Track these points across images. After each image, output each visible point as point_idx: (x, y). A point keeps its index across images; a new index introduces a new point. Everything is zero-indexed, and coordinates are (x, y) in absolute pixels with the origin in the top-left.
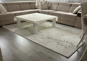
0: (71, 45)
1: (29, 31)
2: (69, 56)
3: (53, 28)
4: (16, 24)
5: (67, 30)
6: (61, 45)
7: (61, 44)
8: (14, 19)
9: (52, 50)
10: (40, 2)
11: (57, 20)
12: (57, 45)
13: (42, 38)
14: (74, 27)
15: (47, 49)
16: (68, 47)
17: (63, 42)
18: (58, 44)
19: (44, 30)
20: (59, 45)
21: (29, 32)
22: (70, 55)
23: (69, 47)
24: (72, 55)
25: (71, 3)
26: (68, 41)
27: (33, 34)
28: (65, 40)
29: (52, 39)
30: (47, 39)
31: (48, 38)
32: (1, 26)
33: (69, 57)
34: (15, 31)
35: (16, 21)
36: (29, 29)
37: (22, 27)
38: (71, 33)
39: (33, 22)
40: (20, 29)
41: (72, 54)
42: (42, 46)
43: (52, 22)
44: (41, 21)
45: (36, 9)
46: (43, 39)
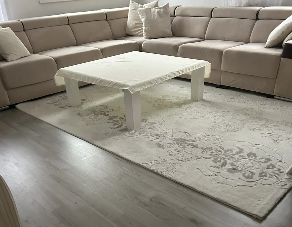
0: (268, 167)
1: (111, 118)
2: (265, 212)
3: (195, 104)
4: (62, 95)
5: (247, 109)
6: (230, 171)
7: (228, 166)
8: (56, 77)
9: (199, 189)
10: (142, 12)
11: (207, 73)
12: (216, 170)
13: (159, 145)
14: (271, 97)
15: (181, 188)
16: (256, 177)
17: (237, 157)
18: (219, 164)
19: (164, 115)
20: (223, 171)
21: (111, 125)
22: (269, 207)
23: (260, 175)
24: (276, 209)
25: (258, 8)
26: (254, 151)
27: (126, 130)
28: (241, 151)
29: (194, 146)
30: (176, 146)
31: (181, 143)
32: (13, 107)
33: (265, 217)
34: (62, 122)
35: (64, 86)
36: (111, 114)
37: (84, 107)
38: (263, 122)
39: (124, 86)
40: (79, 114)
41: (273, 203)
42: (162, 176)
43: (189, 80)
44: (150, 82)
45: (129, 35)
46: (161, 149)
